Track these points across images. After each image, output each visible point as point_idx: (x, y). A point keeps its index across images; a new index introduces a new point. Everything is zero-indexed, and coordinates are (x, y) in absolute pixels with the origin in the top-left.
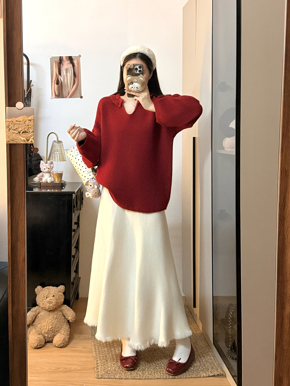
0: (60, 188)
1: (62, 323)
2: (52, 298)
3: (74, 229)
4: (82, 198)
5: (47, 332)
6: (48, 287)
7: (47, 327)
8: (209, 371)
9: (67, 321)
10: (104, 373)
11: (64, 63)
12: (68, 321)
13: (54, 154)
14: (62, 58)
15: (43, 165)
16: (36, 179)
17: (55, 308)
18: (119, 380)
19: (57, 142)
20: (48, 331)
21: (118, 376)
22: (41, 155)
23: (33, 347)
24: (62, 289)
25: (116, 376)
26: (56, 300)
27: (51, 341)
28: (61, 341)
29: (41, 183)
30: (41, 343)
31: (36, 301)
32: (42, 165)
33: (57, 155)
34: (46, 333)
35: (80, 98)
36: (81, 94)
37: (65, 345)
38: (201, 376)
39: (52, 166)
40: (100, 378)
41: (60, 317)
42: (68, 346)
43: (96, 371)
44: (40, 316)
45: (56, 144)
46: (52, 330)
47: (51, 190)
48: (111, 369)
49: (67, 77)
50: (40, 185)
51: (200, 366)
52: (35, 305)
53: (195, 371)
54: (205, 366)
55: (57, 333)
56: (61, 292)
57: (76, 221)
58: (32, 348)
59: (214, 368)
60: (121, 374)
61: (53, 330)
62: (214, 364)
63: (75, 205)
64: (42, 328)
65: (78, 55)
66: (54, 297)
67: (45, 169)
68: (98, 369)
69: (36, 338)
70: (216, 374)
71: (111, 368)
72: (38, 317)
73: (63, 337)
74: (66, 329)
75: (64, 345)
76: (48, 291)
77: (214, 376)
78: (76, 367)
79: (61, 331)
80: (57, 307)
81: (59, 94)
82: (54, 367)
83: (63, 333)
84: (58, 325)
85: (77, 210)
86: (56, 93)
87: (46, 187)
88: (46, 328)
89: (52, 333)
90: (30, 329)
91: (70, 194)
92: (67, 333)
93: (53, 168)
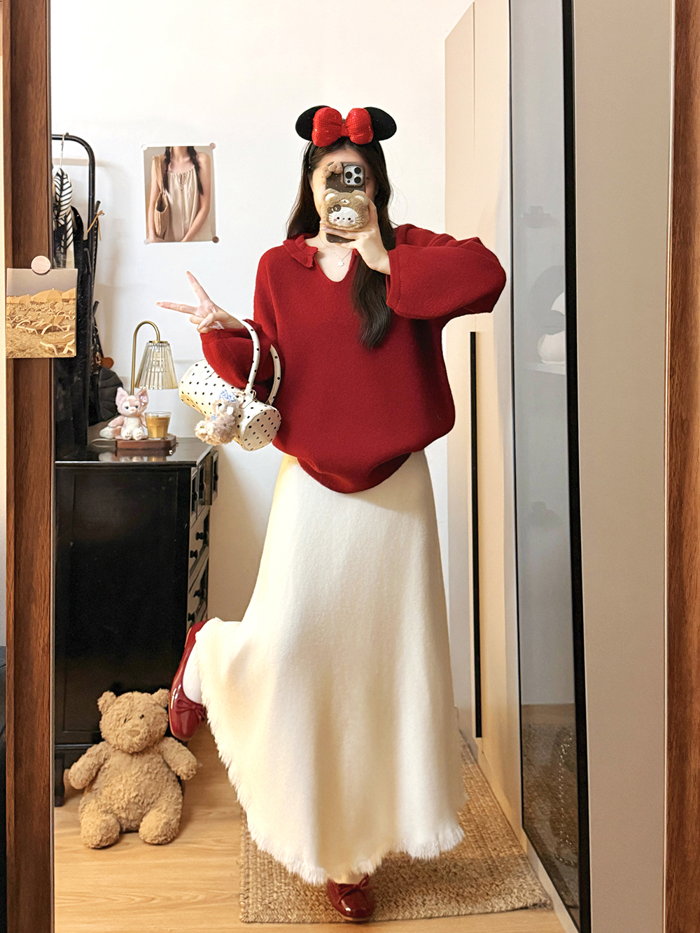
0: (163, 452)
1: (161, 784)
2: (138, 721)
3: (194, 551)
4: (214, 475)
5: (124, 806)
6: (129, 694)
7: (124, 794)
8: (512, 895)
9: (174, 778)
10: (261, 908)
11: (175, 162)
12: (178, 777)
13: (149, 373)
14: (170, 151)
15: (123, 399)
16: (107, 432)
17: (144, 745)
18: (298, 925)
19: (156, 345)
20: (128, 804)
21: (295, 916)
22: (119, 374)
23: (90, 845)
24: (162, 698)
25: (289, 916)
26: (148, 725)
27: (135, 829)
28: (159, 830)
29: (119, 442)
30: (110, 835)
31: (99, 729)
32: (121, 399)
33: (156, 374)
34: (123, 808)
35: (212, 242)
36: (214, 231)
37: (169, 840)
38: (496, 910)
39: (144, 401)
40: (252, 922)
41: (158, 769)
42: (177, 841)
43: (242, 903)
44: (110, 766)
45: (154, 350)
46: (136, 801)
47: (142, 459)
48: (278, 897)
49: (182, 193)
50: (116, 447)
51: (492, 884)
52: (98, 738)
53: (481, 896)
54: (503, 883)
55: (148, 808)
56: (160, 705)
57: (201, 531)
58: (89, 847)
59: (526, 887)
60: (303, 910)
61: (142, 801)
62: (526, 878)
63: (198, 493)
64: (113, 797)
65: (208, 145)
66: (143, 719)
67: (127, 408)
68: (248, 897)
69: (98, 822)
70: (530, 902)
71: (280, 894)
72: (105, 768)
73: (164, 818)
74: (173, 798)
75: (166, 839)
76: (128, 704)
77: (526, 908)
78: (193, 893)
79: (158, 805)
80: (152, 744)
81: (163, 234)
82: (140, 897)
83: (164, 809)
84: (151, 788)
85: (203, 504)
86: (157, 230)
87: (129, 452)
88: (124, 798)
89: (138, 808)
90: (85, 801)
91: (185, 468)
92: (176, 807)
93: (148, 406)
